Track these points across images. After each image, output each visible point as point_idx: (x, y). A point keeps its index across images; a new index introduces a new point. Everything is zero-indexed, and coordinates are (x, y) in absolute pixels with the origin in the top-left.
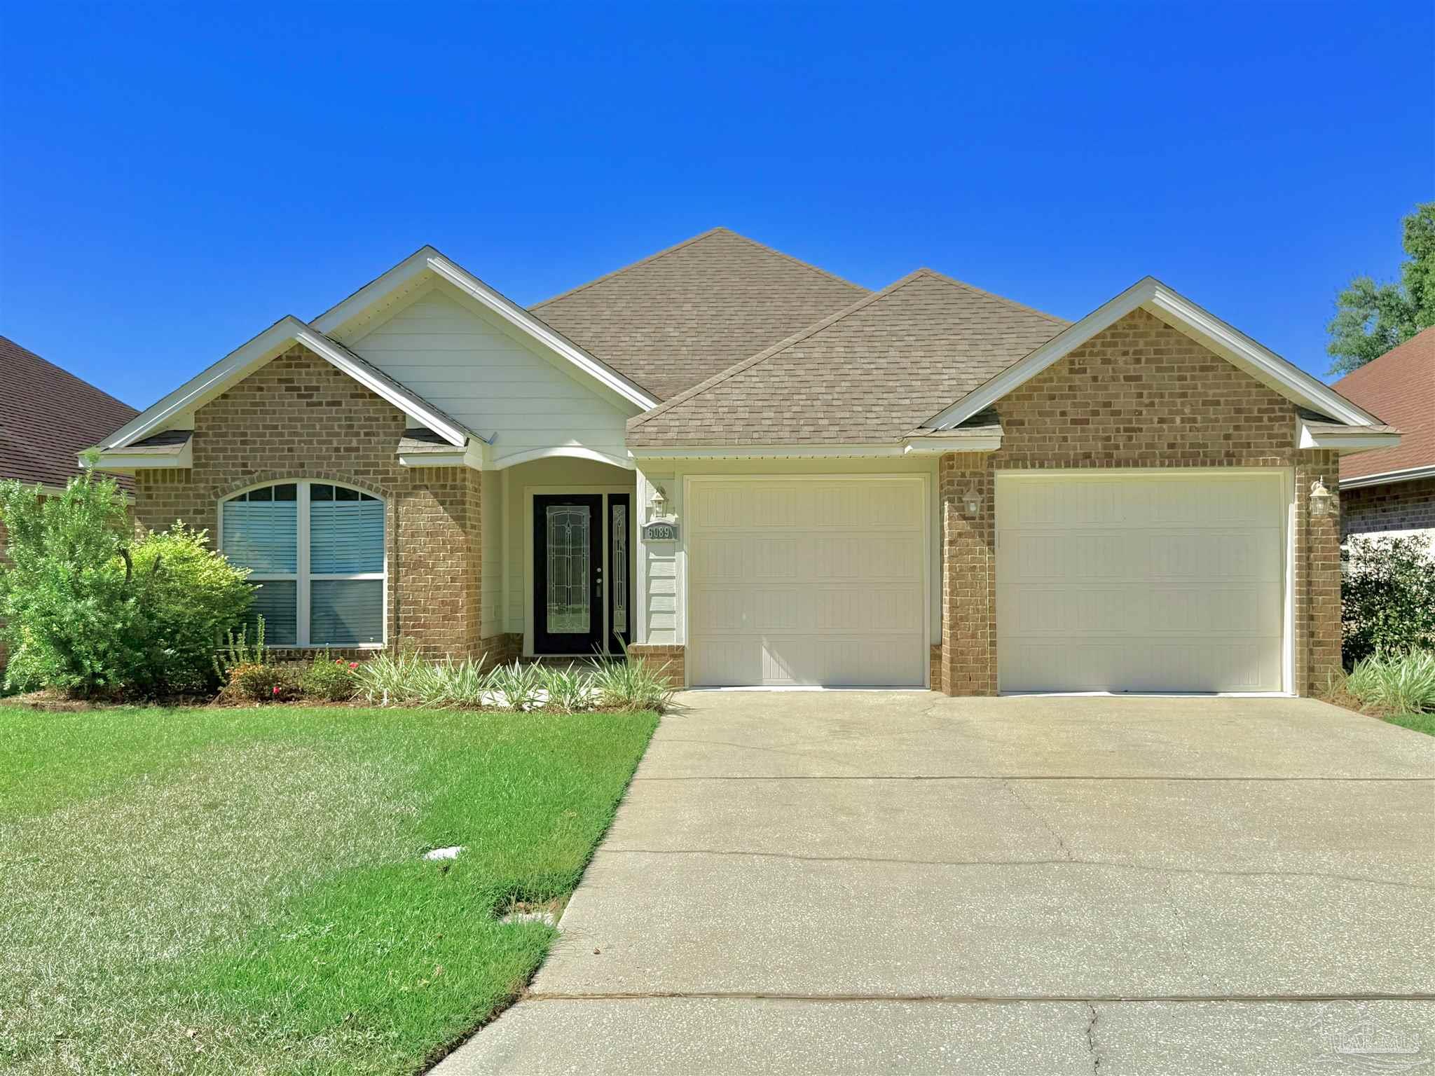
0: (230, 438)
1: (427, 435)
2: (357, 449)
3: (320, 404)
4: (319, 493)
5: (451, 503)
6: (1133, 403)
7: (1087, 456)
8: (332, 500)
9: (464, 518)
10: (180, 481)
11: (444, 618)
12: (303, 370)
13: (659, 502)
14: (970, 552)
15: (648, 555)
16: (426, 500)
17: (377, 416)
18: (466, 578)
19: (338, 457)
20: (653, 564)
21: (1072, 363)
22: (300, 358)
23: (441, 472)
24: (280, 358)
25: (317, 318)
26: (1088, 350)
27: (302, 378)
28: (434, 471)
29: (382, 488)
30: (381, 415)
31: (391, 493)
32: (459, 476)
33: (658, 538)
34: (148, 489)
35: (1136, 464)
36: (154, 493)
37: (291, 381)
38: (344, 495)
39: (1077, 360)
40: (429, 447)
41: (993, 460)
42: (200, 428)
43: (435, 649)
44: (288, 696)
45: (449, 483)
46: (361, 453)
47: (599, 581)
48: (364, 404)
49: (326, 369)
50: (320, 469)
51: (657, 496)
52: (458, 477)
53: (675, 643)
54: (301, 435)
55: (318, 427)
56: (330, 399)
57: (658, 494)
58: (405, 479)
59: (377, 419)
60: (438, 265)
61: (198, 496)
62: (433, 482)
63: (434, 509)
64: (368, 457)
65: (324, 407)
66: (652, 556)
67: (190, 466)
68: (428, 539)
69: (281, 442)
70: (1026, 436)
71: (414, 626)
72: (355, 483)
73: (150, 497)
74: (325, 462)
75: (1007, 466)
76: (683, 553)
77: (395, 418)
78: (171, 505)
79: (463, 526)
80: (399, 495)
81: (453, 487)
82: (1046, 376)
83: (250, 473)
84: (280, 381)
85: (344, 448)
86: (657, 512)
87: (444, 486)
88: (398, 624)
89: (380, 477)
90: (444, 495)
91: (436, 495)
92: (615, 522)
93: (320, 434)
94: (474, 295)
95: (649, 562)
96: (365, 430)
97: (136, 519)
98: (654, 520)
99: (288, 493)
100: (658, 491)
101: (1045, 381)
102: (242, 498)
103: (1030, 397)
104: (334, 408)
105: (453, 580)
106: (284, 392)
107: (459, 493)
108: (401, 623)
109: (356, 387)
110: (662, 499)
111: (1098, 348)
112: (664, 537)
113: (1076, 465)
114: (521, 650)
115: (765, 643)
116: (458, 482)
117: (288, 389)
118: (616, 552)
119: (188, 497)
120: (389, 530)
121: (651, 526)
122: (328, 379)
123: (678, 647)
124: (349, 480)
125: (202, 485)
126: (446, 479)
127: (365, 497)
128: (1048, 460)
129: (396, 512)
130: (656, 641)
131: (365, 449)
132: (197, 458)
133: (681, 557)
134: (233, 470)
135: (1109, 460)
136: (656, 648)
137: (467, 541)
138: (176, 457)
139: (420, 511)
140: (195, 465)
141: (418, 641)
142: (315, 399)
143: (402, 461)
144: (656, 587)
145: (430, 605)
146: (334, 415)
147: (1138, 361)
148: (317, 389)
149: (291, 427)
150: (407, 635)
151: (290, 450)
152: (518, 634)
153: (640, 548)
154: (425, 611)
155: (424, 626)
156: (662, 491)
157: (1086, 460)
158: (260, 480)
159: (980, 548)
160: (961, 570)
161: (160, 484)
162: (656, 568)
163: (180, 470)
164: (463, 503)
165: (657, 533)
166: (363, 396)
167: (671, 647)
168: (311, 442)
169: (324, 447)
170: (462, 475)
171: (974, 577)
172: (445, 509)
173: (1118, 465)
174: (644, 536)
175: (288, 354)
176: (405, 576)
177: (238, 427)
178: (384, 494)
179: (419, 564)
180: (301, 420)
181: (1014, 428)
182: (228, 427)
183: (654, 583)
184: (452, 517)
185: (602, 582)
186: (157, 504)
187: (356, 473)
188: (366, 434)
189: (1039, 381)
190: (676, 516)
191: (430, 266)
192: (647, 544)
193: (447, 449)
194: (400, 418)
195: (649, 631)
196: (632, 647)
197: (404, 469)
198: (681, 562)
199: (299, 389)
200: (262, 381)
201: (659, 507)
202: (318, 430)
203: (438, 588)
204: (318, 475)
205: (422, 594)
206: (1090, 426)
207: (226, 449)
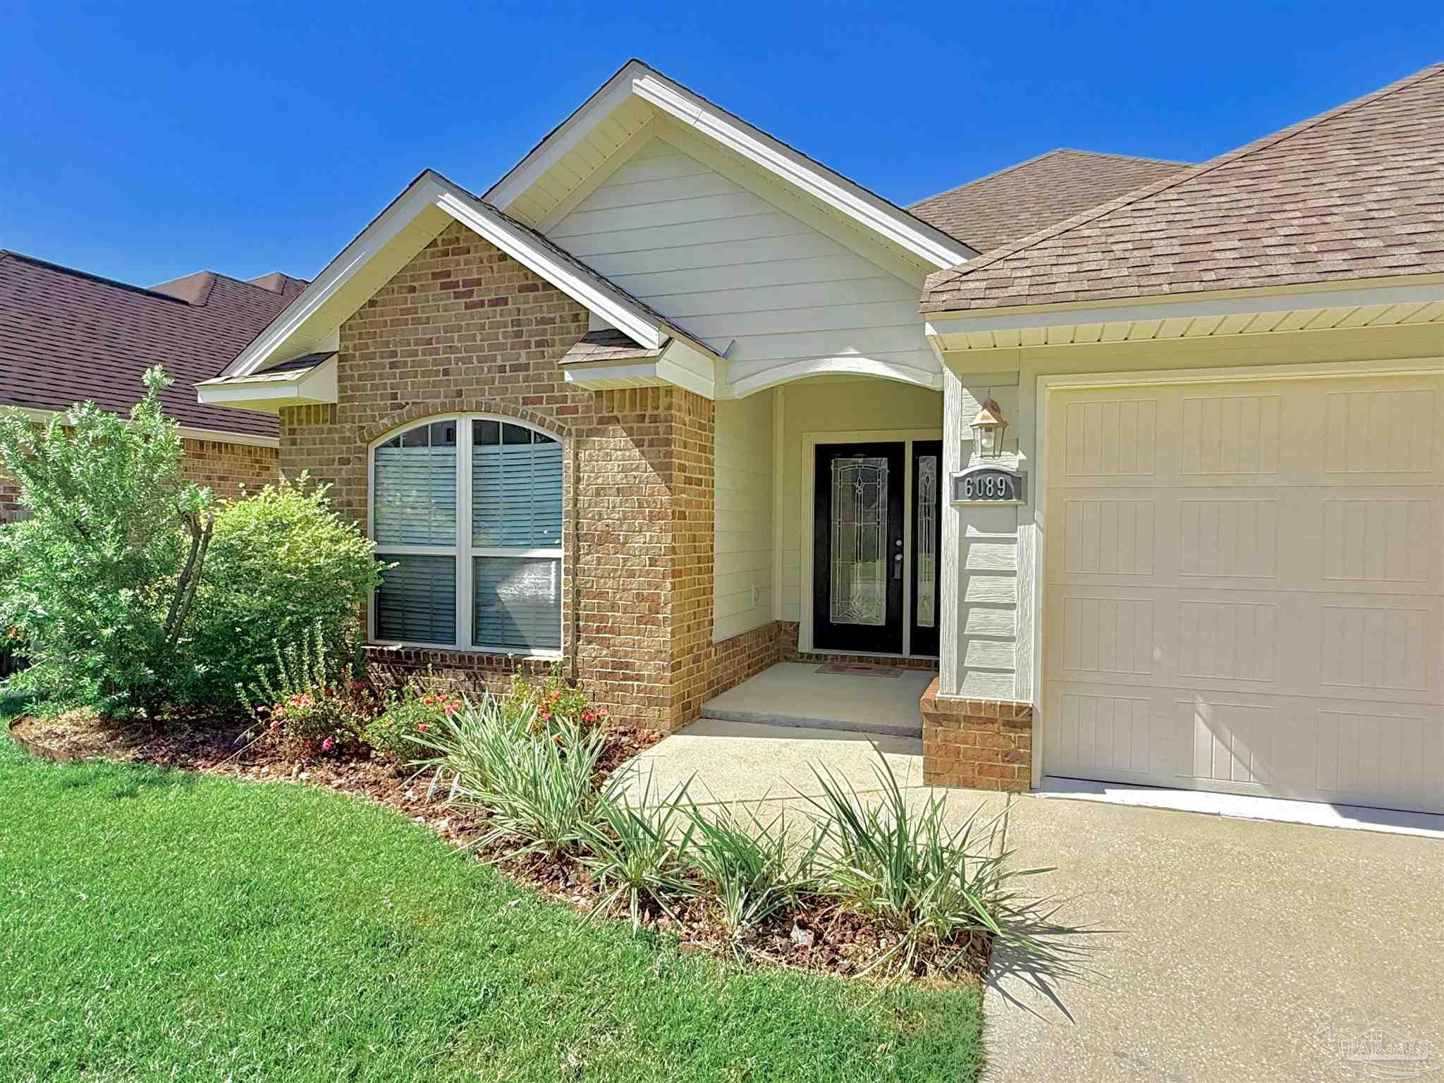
0: (378, 360)
1: (612, 337)
2: (526, 367)
3: (482, 304)
4: (483, 434)
5: (651, 444)
8: (498, 443)
9: (669, 466)
10: (325, 421)
11: (640, 620)
12: (462, 258)
13: (988, 428)
15: (962, 530)
17: (552, 315)
18: (672, 560)
19: (502, 380)
20: (973, 546)
22: (457, 239)
23: (638, 396)
24: (433, 243)
25: (491, 189)
27: (462, 269)
28: (627, 394)
29: (558, 423)
30: (558, 314)
31: (570, 430)
32: (663, 402)
33: (985, 497)
34: (292, 432)
36: (298, 437)
37: (448, 274)
38: (516, 435)
42: (347, 348)
43: (627, 666)
45: (649, 412)
46: (531, 372)
47: (898, 557)
48: (536, 300)
49: (489, 253)
50: (480, 399)
51: (984, 418)
52: (660, 403)
53: (1013, 699)
54: (458, 350)
55: (479, 337)
56: (493, 296)
57: (986, 412)
58: (588, 409)
59: (552, 321)
60: (649, 88)
61: (344, 440)
62: (626, 412)
63: (627, 453)
64: (539, 377)
65: (486, 308)
66: (972, 532)
67: (334, 399)
68: (618, 499)
69: (435, 363)
71: (598, 630)
72: (524, 417)
73: (294, 443)
74: (487, 387)
76: (1034, 526)
77: (576, 318)
78: (316, 452)
79: (668, 479)
80: (579, 433)
81: (654, 419)
83: (401, 407)
84: (435, 276)
85: (510, 366)
86: (983, 448)
87: (642, 418)
88: (578, 626)
89: (555, 406)
90: (641, 431)
91: (630, 432)
92: (922, 479)
93: (481, 349)
94: (699, 126)
95: (967, 542)
96: (538, 338)
97: (281, 472)
98: (976, 464)
99: (449, 435)
100: (985, 406)
102: (396, 443)
104: (498, 309)
105: (653, 562)
106: (439, 292)
107: (662, 427)
108: (581, 624)
109: (526, 275)
110: (994, 421)
112: (996, 497)
114: (796, 643)
115: (1202, 707)
116: (661, 412)
117: (444, 286)
118: (922, 519)
119: (333, 442)
120: (568, 485)
121: (971, 474)
122: (492, 267)
123: (1021, 708)
124: (515, 414)
125: (348, 426)
126: (644, 407)
127: (540, 438)
129: (576, 455)
130: (977, 692)
131: (537, 367)
132: (342, 390)
133: (1030, 535)
134: (382, 403)
136: (977, 706)
137: (674, 503)
139: (608, 457)
140: (341, 399)
141: (605, 652)
142: (475, 298)
143: (565, 380)
144: (979, 588)
145: (620, 599)
146: (498, 318)
148: (478, 282)
149: (446, 340)
150: (590, 643)
151: (446, 372)
152: (792, 624)
153: (951, 516)
154: (613, 608)
155: (612, 630)
156: (993, 407)
158: (412, 418)
161: (304, 426)
162: (980, 556)
163: (326, 406)
164: (668, 443)
165: (981, 489)
166: (534, 288)
167: (1006, 707)
168: (470, 361)
169: (485, 367)
170: (668, 400)
172: (642, 453)
174: (956, 494)
175: (444, 236)
176: (588, 554)
177: (387, 344)
178: (560, 431)
179: (605, 538)
180: (459, 329)
182: (376, 344)
183: (975, 583)
184: (652, 465)
185: (902, 559)
186: (301, 452)
188: (539, 344)
190: (1021, 456)
191: (636, 91)
192: (961, 508)
193: (640, 353)
194: (582, 317)
195: (962, 672)
196: (928, 701)
197: (586, 394)
198: (1029, 545)
199: (456, 285)
200: (413, 279)
201: (989, 438)
202: (479, 343)
203: (632, 574)
204: (480, 408)
205: (610, 583)
207: (374, 375)
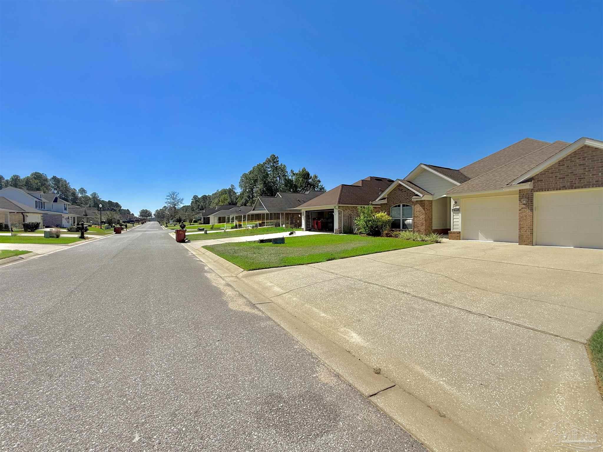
0: (392, 198)
1: (417, 195)
3: (402, 192)
4: (404, 206)
5: (423, 206)
6: (582, 171)
7: (564, 187)
9: (425, 208)
10: (386, 205)
11: (421, 225)
13: (456, 204)
14: (526, 212)
16: (418, 205)
19: (406, 200)
21: (560, 163)
23: (420, 201)
26: (565, 160)
27: (401, 188)
31: (413, 205)
32: (423, 201)
35: (582, 187)
36: (382, 207)
38: (407, 206)
39: (561, 163)
40: (417, 197)
41: (532, 190)
42: (388, 197)
43: (420, 230)
44: (391, 236)
45: (422, 203)
46: (409, 199)
48: (409, 191)
53: (458, 231)
55: (403, 195)
58: (415, 203)
59: (411, 194)
60: (423, 166)
61: (388, 207)
62: (419, 203)
63: (420, 207)
66: (454, 214)
68: (419, 212)
70: (543, 183)
71: (417, 227)
72: (408, 204)
74: (404, 201)
75: (537, 191)
77: (413, 193)
79: (424, 210)
82: (550, 168)
84: (398, 189)
85: (406, 198)
86: (455, 206)
89: (411, 202)
90: (421, 205)
95: (453, 216)
97: (382, 210)
98: (454, 208)
99: (399, 206)
100: (455, 202)
101: (550, 169)
102: (393, 207)
103: (545, 174)
105: (423, 219)
106: (398, 191)
107: (424, 204)
108: (415, 226)
111: (569, 158)
112: (456, 211)
113: (560, 189)
115: (479, 231)
120: (413, 211)
122: (403, 188)
125: (388, 205)
127: (410, 206)
128: (550, 189)
129: (414, 208)
130: (455, 231)
133: (460, 214)
134: (392, 203)
135: (572, 187)
137: (425, 212)
138: (385, 201)
139: (417, 208)
140: (388, 203)
141: (417, 229)
143: (412, 200)
146: (405, 193)
147: (584, 160)
149: (399, 196)
151: (399, 199)
153: (452, 213)
154: (418, 224)
157: (564, 188)
158: (395, 204)
159: (528, 211)
160: (522, 216)
161: (383, 205)
162: (455, 217)
163: (385, 203)
165: (454, 210)
168: (402, 198)
169: (404, 198)
171: (526, 218)
173: (575, 188)
174: (452, 211)
175: (399, 185)
176: (415, 218)
177: (393, 196)
179: (417, 217)
181: (539, 182)
182: (391, 196)
183: (454, 220)
184: (423, 208)
187: (408, 202)
188: (409, 196)
189: (548, 169)
190: (459, 207)
191: (421, 166)
193: (420, 197)
195: (453, 229)
197: (414, 201)
198: (460, 216)
199: (400, 190)
203: (420, 220)
204: (403, 203)
205: (418, 221)
206: (566, 179)
207: (391, 200)
